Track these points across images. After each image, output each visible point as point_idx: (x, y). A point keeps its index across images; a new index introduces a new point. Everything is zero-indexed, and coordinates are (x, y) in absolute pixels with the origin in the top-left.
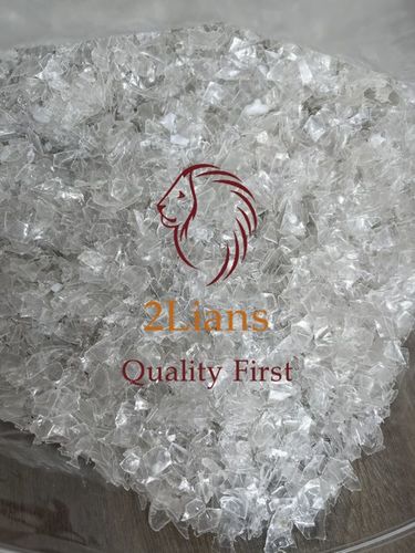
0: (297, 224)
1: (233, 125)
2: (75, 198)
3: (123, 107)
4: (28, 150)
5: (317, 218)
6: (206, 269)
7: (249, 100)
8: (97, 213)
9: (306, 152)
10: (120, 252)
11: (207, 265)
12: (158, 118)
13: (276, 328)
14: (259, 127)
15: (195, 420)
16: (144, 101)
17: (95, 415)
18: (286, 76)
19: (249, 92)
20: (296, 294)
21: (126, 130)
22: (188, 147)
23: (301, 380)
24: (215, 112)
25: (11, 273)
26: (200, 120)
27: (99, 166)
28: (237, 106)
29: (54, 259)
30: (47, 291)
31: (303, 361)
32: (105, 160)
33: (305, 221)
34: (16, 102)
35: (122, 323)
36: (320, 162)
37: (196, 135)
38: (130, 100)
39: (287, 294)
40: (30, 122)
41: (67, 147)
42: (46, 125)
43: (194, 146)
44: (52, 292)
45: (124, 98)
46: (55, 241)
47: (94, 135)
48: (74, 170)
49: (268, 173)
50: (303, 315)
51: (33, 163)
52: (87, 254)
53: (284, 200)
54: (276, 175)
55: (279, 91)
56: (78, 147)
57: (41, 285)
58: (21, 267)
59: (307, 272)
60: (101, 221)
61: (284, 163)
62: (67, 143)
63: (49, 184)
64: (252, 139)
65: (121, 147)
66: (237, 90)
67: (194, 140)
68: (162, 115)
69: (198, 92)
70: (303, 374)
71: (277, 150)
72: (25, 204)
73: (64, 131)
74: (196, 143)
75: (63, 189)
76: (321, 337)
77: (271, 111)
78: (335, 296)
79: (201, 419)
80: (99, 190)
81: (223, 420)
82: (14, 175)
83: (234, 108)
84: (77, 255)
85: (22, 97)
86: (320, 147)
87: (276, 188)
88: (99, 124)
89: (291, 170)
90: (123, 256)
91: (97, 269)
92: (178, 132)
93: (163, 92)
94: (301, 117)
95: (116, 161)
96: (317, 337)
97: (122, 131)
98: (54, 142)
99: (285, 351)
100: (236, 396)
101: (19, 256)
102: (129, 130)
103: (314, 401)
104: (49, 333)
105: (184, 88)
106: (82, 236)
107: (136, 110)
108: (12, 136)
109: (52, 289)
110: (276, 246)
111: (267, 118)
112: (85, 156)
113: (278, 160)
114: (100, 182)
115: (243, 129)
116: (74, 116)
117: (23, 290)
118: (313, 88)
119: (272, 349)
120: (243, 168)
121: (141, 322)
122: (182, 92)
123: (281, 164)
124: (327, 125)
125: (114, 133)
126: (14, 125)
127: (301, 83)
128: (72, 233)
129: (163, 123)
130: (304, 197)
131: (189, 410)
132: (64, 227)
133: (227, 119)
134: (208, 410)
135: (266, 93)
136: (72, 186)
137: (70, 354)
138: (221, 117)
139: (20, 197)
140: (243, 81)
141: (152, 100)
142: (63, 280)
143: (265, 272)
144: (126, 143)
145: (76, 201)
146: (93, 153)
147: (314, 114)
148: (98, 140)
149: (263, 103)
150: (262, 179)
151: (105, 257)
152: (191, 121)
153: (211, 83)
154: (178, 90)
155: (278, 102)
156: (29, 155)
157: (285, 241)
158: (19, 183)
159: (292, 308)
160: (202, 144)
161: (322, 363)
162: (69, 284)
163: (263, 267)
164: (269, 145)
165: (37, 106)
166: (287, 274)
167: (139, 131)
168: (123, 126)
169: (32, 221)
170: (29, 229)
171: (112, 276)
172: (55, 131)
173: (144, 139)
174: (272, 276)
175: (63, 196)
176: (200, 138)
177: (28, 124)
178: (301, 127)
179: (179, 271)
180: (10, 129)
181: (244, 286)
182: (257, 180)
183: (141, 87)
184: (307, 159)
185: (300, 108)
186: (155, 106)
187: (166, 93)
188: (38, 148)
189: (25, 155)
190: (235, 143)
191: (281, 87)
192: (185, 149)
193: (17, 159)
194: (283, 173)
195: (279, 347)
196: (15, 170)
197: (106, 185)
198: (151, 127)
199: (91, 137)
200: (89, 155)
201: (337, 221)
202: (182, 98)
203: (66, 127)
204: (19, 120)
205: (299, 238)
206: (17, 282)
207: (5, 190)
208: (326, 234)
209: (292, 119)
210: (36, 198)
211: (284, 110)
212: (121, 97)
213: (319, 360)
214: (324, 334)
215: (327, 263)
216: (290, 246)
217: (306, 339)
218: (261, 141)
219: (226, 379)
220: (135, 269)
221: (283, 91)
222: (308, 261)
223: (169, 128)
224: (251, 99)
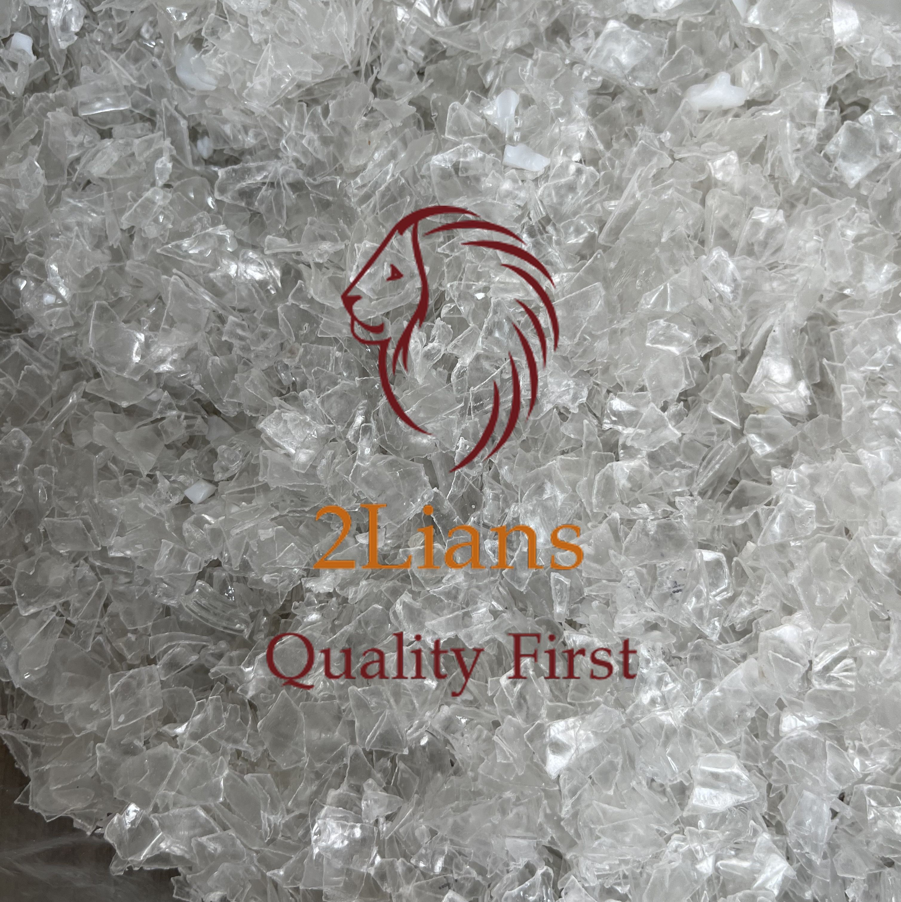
0: (791, 385)
1: (658, 130)
2: (258, 276)
3: (393, 68)
4: (159, 154)
5: (840, 374)
6: (562, 476)
7: (702, 71)
8: (313, 321)
9: (828, 211)
10: (359, 420)
11: (567, 467)
12: (477, 100)
13: (722, 639)
14: (721, 141)
15: (509, 843)
16: (443, 55)
17: (264, 815)
18: (795, 21)
19: (701, 51)
20: (776, 557)
21: (399, 124)
22: (545, 176)
23: (770, 765)
24: (614, 95)
25: (93, 448)
26: (582, 114)
27: (325, 205)
28: (671, 84)
29: (199, 421)
30: (176, 500)
31: (778, 721)
32: (342, 194)
33: (810, 374)
34: (138, 35)
35: (350, 593)
36: (858, 238)
37: (568, 149)
38: (411, 49)
39: (756, 556)
40: (169, 85)
41: (251, 152)
42: (204, 96)
43: (557, 176)
44: (186, 501)
45: (398, 44)
46: (206, 382)
47: (317, 127)
48: (262, 209)
49: (732, 252)
50: (789, 611)
51: (167, 186)
52: (279, 418)
53: (766, 326)
54: (749, 261)
55: (774, 54)
56: (276, 155)
57: (163, 484)
58: (119, 436)
59: (811, 506)
60: (320, 341)
61: (771, 232)
62: (250, 140)
63: (202, 239)
64: (701, 168)
65: (381, 165)
66: (673, 46)
67: (560, 160)
68: (485, 91)
69: (578, 44)
70: (775, 751)
71: (756, 199)
72: (138, 284)
73: (248, 113)
74: (564, 168)
75: (235, 256)
76: (827, 668)
77: (750, 104)
78: (869, 570)
79: (523, 842)
80: (319, 266)
81: (572, 845)
82: (121, 212)
83: (663, 91)
84: (256, 419)
85: (154, 24)
86: (862, 201)
87: (748, 292)
88: (332, 104)
89: (787, 251)
90: (366, 430)
91: (303, 457)
92: (524, 139)
93: (495, 34)
94: (821, 123)
95: (367, 197)
96: (818, 667)
97: (388, 126)
98: (221, 137)
99: (738, 693)
100: (611, 793)
101: (114, 408)
102: (405, 124)
103: (800, 824)
104: (172, 603)
105: (542, 29)
106: (270, 372)
107: (421, 74)
108: (123, 117)
109: (188, 493)
110: (738, 434)
111: (739, 122)
112: (290, 178)
113: (757, 224)
114: (326, 246)
115: (680, 144)
116: (277, 81)
117: (118, 491)
118: (857, 55)
119: (708, 687)
120: (672, 239)
121: (396, 593)
122: (537, 38)
123: (761, 236)
124: (885, 147)
125: (367, 126)
126: (130, 89)
127: (828, 41)
128: (247, 363)
129: (489, 113)
130: (810, 319)
131: (496, 819)
132: (230, 347)
133: (640, 113)
134: (540, 819)
135: (741, 58)
136: (254, 247)
137: (220, 656)
138: (630, 109)
139: (129, 265)
140: (688, 25)
141: (465, 54)
142: (219, 476)
143: (702, 494)
144: (393, 155)
145: (263, 284)
146: (311, 172)
147: (854, 117)
148: (325, 141)
149: (734, 81)
150: (717, 267)
151: (322, 428)
152: (559, 114)
153: (612, 25)
154: (527, 32)
155: (768, 81)
156: (159, 165)
157: (758, 425)
158: (130, 233)
159: (765, 591)
160: (579, 172)
161: (821, 727)
162: (232, 487)
163: (701, 482)
164: (737, 187)
165: (188, 48)
166: (761, 509)
167: (429, 126)
168: (393, 113)
169: (154, 328)
170: (147, 346)
171: (336, 475)
172: (227, 111)
173: (439, 148)
174: (721, 507)
175: (232, 271)
176: (577, 157)
177: (162, 92)
178: (820, 148)
179: (496, 477)
180: (117, 101)
181: (652, 528)
182: (704, 271)
183: (440, 20)
184: (828, 228)
185: (824, 98)
186: (471, 69)
187: (500, 41)
188: (179, 148)
189: (150, 165)
190: (658, 177)
191: (780, 47)
192: (536, 180)
193: (131, 172)
194: (766, 258)
195: (725, 682)
196: (123, 198)
197: (339, 254)
198: (458, 120)
199: (309, 134)
200: (301, 175)
201: (890, 388)
202: (539, 54)
203: (254, 105)
204: (140, 79)
205: (792, 418)
206: (106, 468)
207: (97, 246)
208: (862, 412)
209: (800, 127)
210: (167, 271)
211: (783, 103)
212: (390, 41)
213: (813, 720)
214: (837, 660)
215: (859, 491)
216: (771, 439)
217: (791, 669)
218: (719, 176)
219: (592, 751)
220: (391, 465)
221: (783, 56)
222: (814, 479)
223: (500, 128)
224: (707, 70)
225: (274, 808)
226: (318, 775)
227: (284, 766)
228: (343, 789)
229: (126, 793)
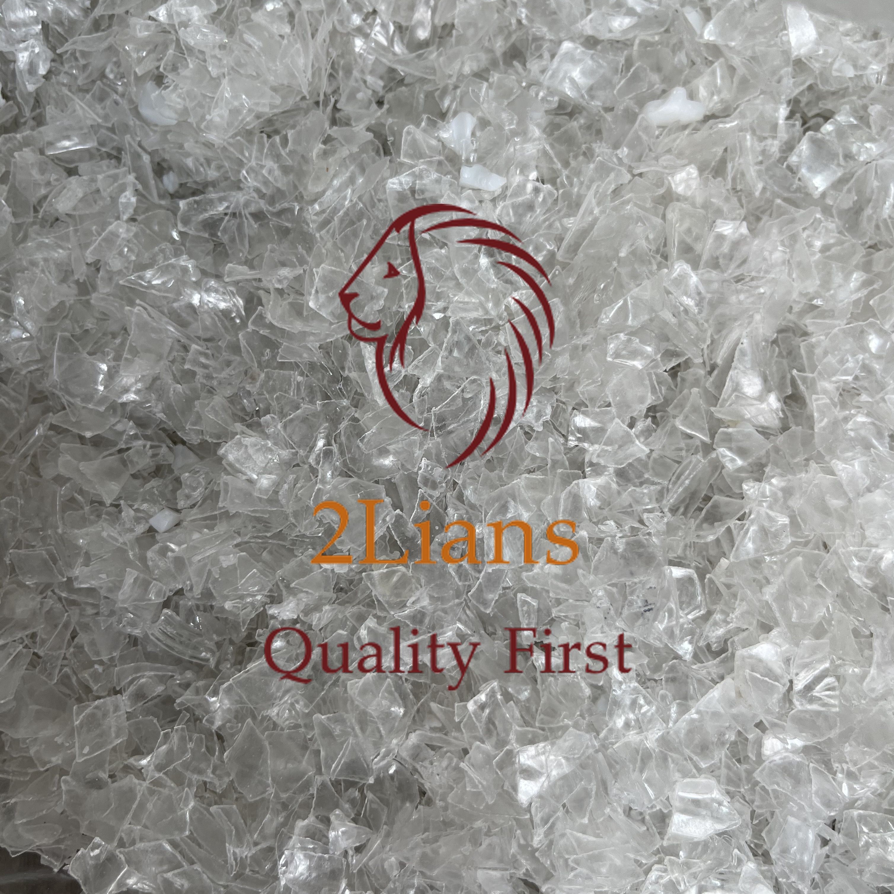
0: (761, 398)
1: (616, 146)
2: (223, 305)
3: (352, 97)
4: (122, 189)
5: (812, 386)
6: (527, 495)
7: (658, 87)
8: (274, 346)
9: (792, 221)
10: (321, 443)
11: (532, 486)
12: (432, 124)
13: (696, 657)
14: (680, 155)
15: (481, 875)
16: (401, 82)
17: (230, 849)
18: (751, 35)
19: (658, 69)
20: (750, 573)
21: (355, 149)
22: (503, 196)
23: (753, 790)
24: (571, 115)
25: (60, 480)
26: (536, 132)
27: (284, 232)
28: (627, 102)
29: (164, 450)
30: (140, 529)
31: (759, 744)
32: (300, 220)
33: (781, 387)
34: (103, 76)
35: (315, 619)
36: (825, 248)
37: (524, 168)
38: (369, 79)
39: (729, 572)
40: (132, 121)
41: (214, 184)
42: (166, 131)
43: (515, 194)
44: (151, 530)
45: (356, 73)
46: (169, 410)
47: (277, 157)
48: (225, 239)
49: (695, 266)
50: (766, 628)
51: (133, 220)
52: (240, 444)
53: (733, 337)
54: (714, 274)
55: (732, 69)
56: (237, 186)
57: (128, 513)
58: (83, 466)
59: (784, 520)
60: (282, 366)
61: (736, 244)
62: (212, 174)
63: (165, 270)
64: (660, 181)
65: (339, 190)
66: (629, 63)
67: (517, 179)
68: (443, 116)
69: (534, 66)
70: (757, 776)
71: (719, 213)
72: (104, 317)
73: (209, 145)
74: (521, 187)
75: (197, 286)
76: (809, 688)
77: (707, 118)
78: (849, 584)
79: (496, 874)
80: (280, 292)
81: (549, 877)
82: (87, 246)
83: (620, 108)
84: (218, 445)
85: (118, 64)
86: (827, 211)
87: (713, 305)
88: (291, 134)
89: (752, 263)
90: (327, 454)
91: (265, 482)
92: (480, 160)
93: (451, 60)
94: (783, 135)
95: (326, 223)
96: (799, 686)
97: (345, 152)
98: (183, 171)
99: (716, 715)
100: (586, 821)
101: (82, 439)
102: (362, 150)
103: (785, 851)
104: (137, 632)
105: (499, 53)
106: (233, 400)
107: (380, 103)
108: (89, 155)
109: (153, 522)
110: (708, 448)
111: (699, 136)
112: (253, 208)
113: (721, 237)
114: (285, 272)
115: (639, 159)
116: (235, 112)
117: (83, 522)
118: (816, 66)
119: (684, 709)
120: (633, 253)
121: (361, 618)
122: (494, 63)
123: (725, 248)
124: (848, 156)
125: (325, 154)
126: (95, 128)
127: (786, 53)
128: (211, 391)
129: (444, 135)
130: (780, 331)
131: (467, 848)
132: (193, 374)
133: (599, 132)
134: (514, 849)
135: (699, 74)
136: (218, 277)
137: (186, 686)
138: (588, 127)
139: (94, 298)
140: (644, 44)
141: (423, 81)
142: (181, 504)
143: (674, 510)
144: (352, 180)
145: (226, 313)
146: (272, 201)
147: (817, 128)
148: (286, 170)
149: (692, 96)
150: (680, 281)
151: (285, 454)
152: (514, 133)
153: (567, 45)
154: (483, 57)
155: (726, 95)
156: (122, 200)
157: (728, 439)
158: (96, 266)
159: (740, 608)
160: (537, 190)
161: (806, 750)
162: (195, 514)
163: (671, 499)
164: (699, 200)
165: (150, 85)
166: (733, 523)
167: (387, 152)
168: (349, 140)
169: (118, 358)
170: (111, 375)
171: (298, 499)
172: (189, 145)
173: (395, 173)
174: (693, 523)
175: (196, 300)
176: (533, 175)
177: (126, 128)
178: (783, 159)
179: (460, 497)
180: (84, 139)
181: (620, 546)
182: (666, 284)
183: (398, 48)
184: (794, 238)
185: (783, 111)
186: (429, 95)
187: (456, 66)
188: (146, 186)
189: (114, 200)
190: (617, 192)
191: (736, 61)
192: (494, 200)
193: (96, 208)
194: (732, 271)
195: (702, 703)
196: (88, 233)
197: (299, 279)
198: (414, 143)
199: (270, 163)
200: (263, 205)
201: (864, 398)
202: (495, 77)
203: (213, 137)
204: (106, 118)
205: (764, 432)
206: (72, 500)
207: (64, 280)
208: (835, 424)
209: (762, 139)
210: (132, 303)
211: (743, 116)
212: (348, 72)
213: (799, 743)
214: (818, 679)
215: (835, 503)
216: (742, 452)
217: (771, 689)
218: (680, 189)
219: (564, 778)
220: (354, 488)
221: (741, 71)
222: (788, 492)
223: (457, 149)
224: (663, 86)
225: (240, 841)
226: (285, 806)
227: (251, 798)
228: (311, 819)
229: (93, 828)
